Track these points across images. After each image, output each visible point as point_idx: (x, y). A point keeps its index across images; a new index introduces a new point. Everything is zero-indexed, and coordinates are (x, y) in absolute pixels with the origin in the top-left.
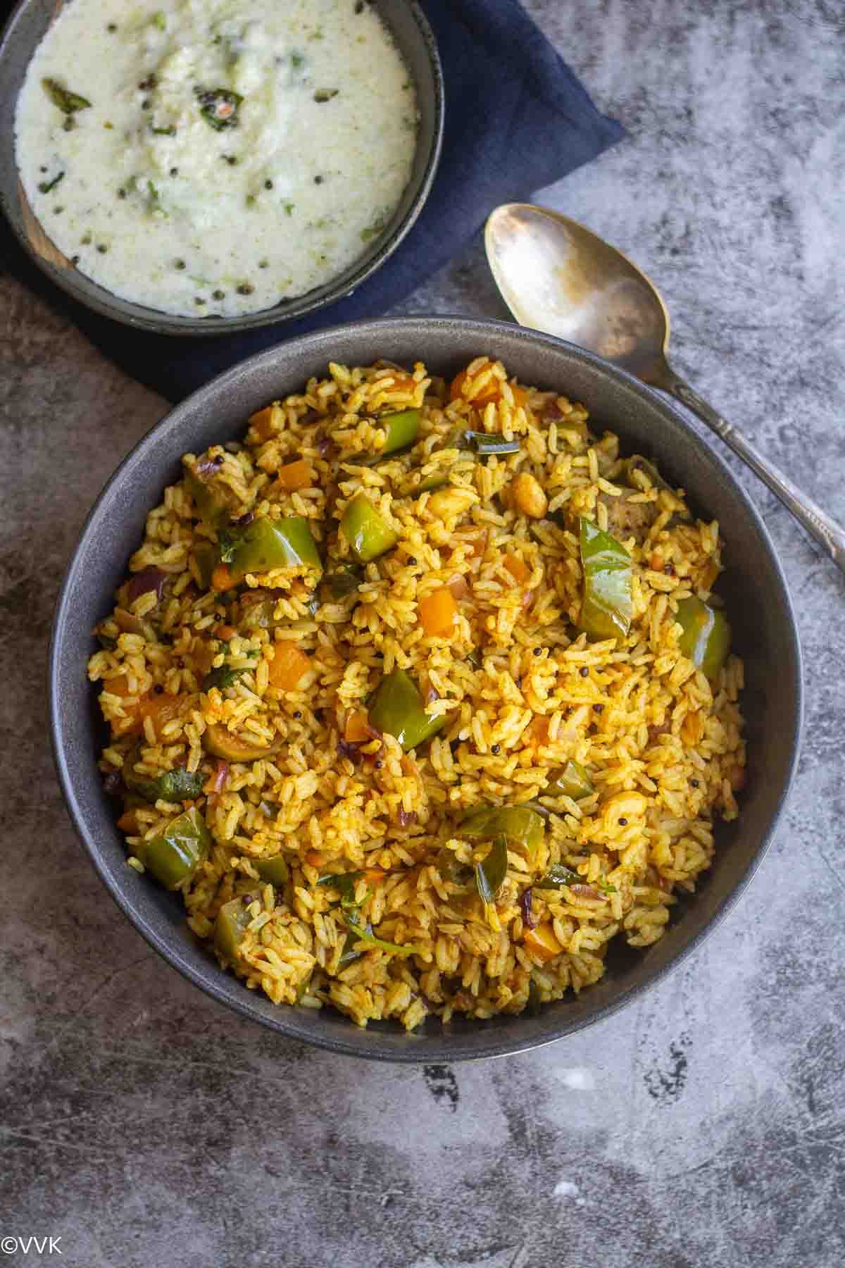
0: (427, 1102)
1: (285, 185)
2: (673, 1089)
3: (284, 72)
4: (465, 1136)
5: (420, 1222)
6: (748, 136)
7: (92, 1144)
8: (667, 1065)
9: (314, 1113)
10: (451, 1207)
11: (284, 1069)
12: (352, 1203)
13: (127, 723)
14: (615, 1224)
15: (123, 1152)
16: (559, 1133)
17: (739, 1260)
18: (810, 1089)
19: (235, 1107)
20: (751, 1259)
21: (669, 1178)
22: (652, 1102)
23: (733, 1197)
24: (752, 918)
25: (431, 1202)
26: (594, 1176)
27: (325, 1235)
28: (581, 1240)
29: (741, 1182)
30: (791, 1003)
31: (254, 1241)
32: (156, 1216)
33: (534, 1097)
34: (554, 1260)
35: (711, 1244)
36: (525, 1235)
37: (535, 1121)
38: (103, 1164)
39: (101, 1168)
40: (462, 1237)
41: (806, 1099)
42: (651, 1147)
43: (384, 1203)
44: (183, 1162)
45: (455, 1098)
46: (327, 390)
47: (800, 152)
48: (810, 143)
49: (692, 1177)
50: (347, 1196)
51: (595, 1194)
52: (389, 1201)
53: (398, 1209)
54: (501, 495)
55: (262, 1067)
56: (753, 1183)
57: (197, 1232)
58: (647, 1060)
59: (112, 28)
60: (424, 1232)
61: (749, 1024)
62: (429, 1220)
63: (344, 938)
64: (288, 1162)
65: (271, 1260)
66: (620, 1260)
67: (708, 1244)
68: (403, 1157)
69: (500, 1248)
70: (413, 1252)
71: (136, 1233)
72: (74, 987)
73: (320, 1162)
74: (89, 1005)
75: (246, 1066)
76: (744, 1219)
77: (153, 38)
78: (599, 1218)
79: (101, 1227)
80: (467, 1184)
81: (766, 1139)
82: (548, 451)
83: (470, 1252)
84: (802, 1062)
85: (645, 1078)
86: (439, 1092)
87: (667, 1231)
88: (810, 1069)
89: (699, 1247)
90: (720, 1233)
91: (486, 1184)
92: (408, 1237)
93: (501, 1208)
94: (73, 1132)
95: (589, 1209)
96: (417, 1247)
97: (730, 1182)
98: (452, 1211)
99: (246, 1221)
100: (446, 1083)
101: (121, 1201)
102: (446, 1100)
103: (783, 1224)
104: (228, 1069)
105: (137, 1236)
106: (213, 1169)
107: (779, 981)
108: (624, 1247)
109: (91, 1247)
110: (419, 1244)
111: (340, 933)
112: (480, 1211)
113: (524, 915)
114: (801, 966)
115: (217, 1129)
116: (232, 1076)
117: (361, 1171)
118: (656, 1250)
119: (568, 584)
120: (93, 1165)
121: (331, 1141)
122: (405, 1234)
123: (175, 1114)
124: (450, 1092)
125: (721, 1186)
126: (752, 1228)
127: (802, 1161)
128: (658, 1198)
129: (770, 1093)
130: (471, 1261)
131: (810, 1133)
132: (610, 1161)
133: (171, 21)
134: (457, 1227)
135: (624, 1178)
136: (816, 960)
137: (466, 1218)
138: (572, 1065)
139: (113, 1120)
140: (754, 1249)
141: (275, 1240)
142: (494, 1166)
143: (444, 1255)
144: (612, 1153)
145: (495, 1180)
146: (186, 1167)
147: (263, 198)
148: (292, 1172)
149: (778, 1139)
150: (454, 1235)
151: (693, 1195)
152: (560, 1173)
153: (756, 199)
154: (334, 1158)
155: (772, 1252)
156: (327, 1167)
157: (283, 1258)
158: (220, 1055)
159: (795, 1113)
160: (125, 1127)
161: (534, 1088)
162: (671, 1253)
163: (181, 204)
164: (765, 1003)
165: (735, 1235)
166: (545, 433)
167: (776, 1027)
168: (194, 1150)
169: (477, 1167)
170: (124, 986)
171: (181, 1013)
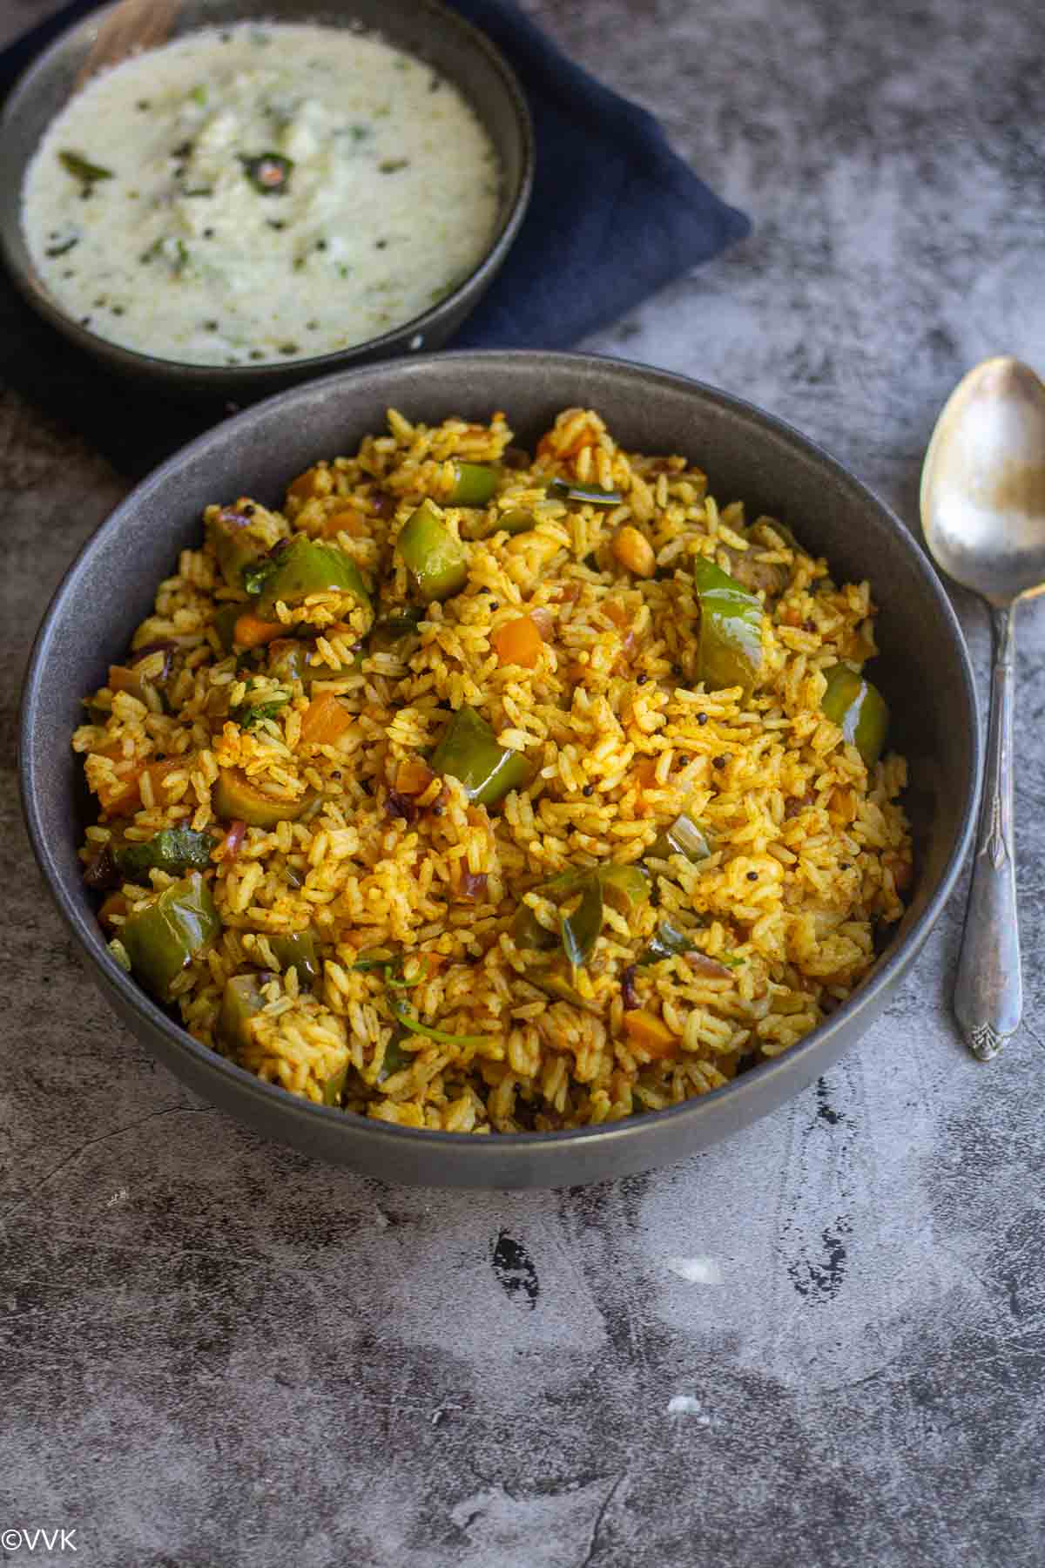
0: (498, 1296)
1: (339, 248)
2: (828, 1284)
3: (344, 143)
4: (548, 1339)
5: (484, 1444)
6: (898, 270)
7: (43, 1347)
8: (818, 1255)
9: (343, 1311)
10: (528, 1425)
11: (305, 1257)
12: (393, 1420)
13: (118, 789)
14: (752, 1448)
15: (83, 1357)
16: (674, 1336)
17: (923, 1496)
18: (1013, 1287)
19: (237, 1302)
20: (940, 1494)
21: (824, 1392)
22: (801, 1300)
23: (912, 1417)
24: (928, 1085)
25: (500, 1420)
26: (722, 1389)
27: (354, 1460)
28: (705, 1468)
29: (923, 1398)
30: (983, 1187)
31: (256, 1466)
32: (123, 1435)
33: (641, 1292)
34: (668, 1492)
35: (883, 1476)
36: (628, 1461)
37: (642, 1321)
38: (56, 1372)
39: (55, 1377)
40: (542, 1462)
41: (1007, 1299)
42: (798, 1355)
43: (435, 1420)
44: (164, 1369)
45: (533, 1293)
46: (384, 445)
47: (962, 286)
48: (972, 278)
49: (858, 1391)
50: (385, 1412)
51: (724, 1410)
52: (441, 1419)
53: (453, 1426)
54: (598, 554)
55: (276, 1254)
56: (939, 1400)
57: (179, 1456)
58: (792, 1250)
59: (143, 106)
60: (489, 1455)
61: (928, 1209)
62: (498, 1442)
63: (388, 1033)
64: (307, 1370)
65: (279, 1491)
66: (759, 1493)
67: (879, 1476)
68: (463, 1364)
69: (595, 1478)
70: (474, 1481)
71: (96, 1456)
72: (31, 1161)
73: (350, 1371)
74: (50, 1181)
75: (254, 1254)
76: (928, 1445)
77: (191, 112)
78: (729, 1441)
79: (48, 1448)
80: (549, 1397)
81: (955, 1345)
82: (656, 504)
83: (552, 1483)
84: (1001, 1256)
85: (790, 1271)
86: (514, 1284)
87: (823, 1458)
88: (1010, 1263)
89: (867, 1479)
90: (895, 1461)
91: (575, 1398)
92: (467, 1461)
93: (594, 1427)
94: (17, 1332)
95: (714, 1430)
96: (479, 1475)
97: (907, 1398)
98: (528, 1431)
99: (246, 1443)
100: (523, 1274)
101: (77, 1416)
102: (522, 1295)
103: (981, 1451)
104: (231, 1258)
105: (97, 1460)
106: (204, 1378)
107: (965, 1159)
108: (764, 1477)
109: (33, 1475)
110: (482, 1470)
111: (382, 1027)
112: (565, 1431)
113: (624, 993)
114: (993, 1141)
115: (212, 1330)
116: (236, 1266)
117: (405, 1381)
118: (808, 1481)
119: (680, 628)
120: (42, 1373)
121: (366, 1344)
122: (464, 1459)
123: (156, 1313)
124: (526, 1285)
125: (894, 1404)
126: (939, 1456)
127: (1005, 1374)
128: (809, 1418)
129: (957, 1292)
130: (554, 1492)
131: (1015, 1340)
132: (743, 1371)
133: (213, 97)
134: (536, 1449)
135: (762, 1392)
136: (1015, 1135)
137: (547, 1440)
138: (690, 1254)
139: (73, 1318)
140: (943, 1481)
141: (286, 1465)
142: (586, 1375)
143: (516, 1485)
144: (746, 1360)
145: (586, 1393)
146: (167, 1375)
147: (314, 259)
148: (311, 1382)
149: (971, 1347)
150: (531, 1461)
151: (858, 1414)
152: (676, 1385)
153: (910, 330)
154: (370, 1365)
155: (967, 1486)
156: (359, 1375)
157: (295, 1489)
158: (220, 1240)
159: (992, 1316)
160: (89, 1326)
161: (641, 1281)
162: (828, 1485)
163: (217, 265)
164: (948, 1185)
165: (918, 1465)
166: (652, 487)
167: (964, 1213)
168: (180, 1355)
169: (563, 1374)
170: (97, 1160)
171: (171, 1191)
